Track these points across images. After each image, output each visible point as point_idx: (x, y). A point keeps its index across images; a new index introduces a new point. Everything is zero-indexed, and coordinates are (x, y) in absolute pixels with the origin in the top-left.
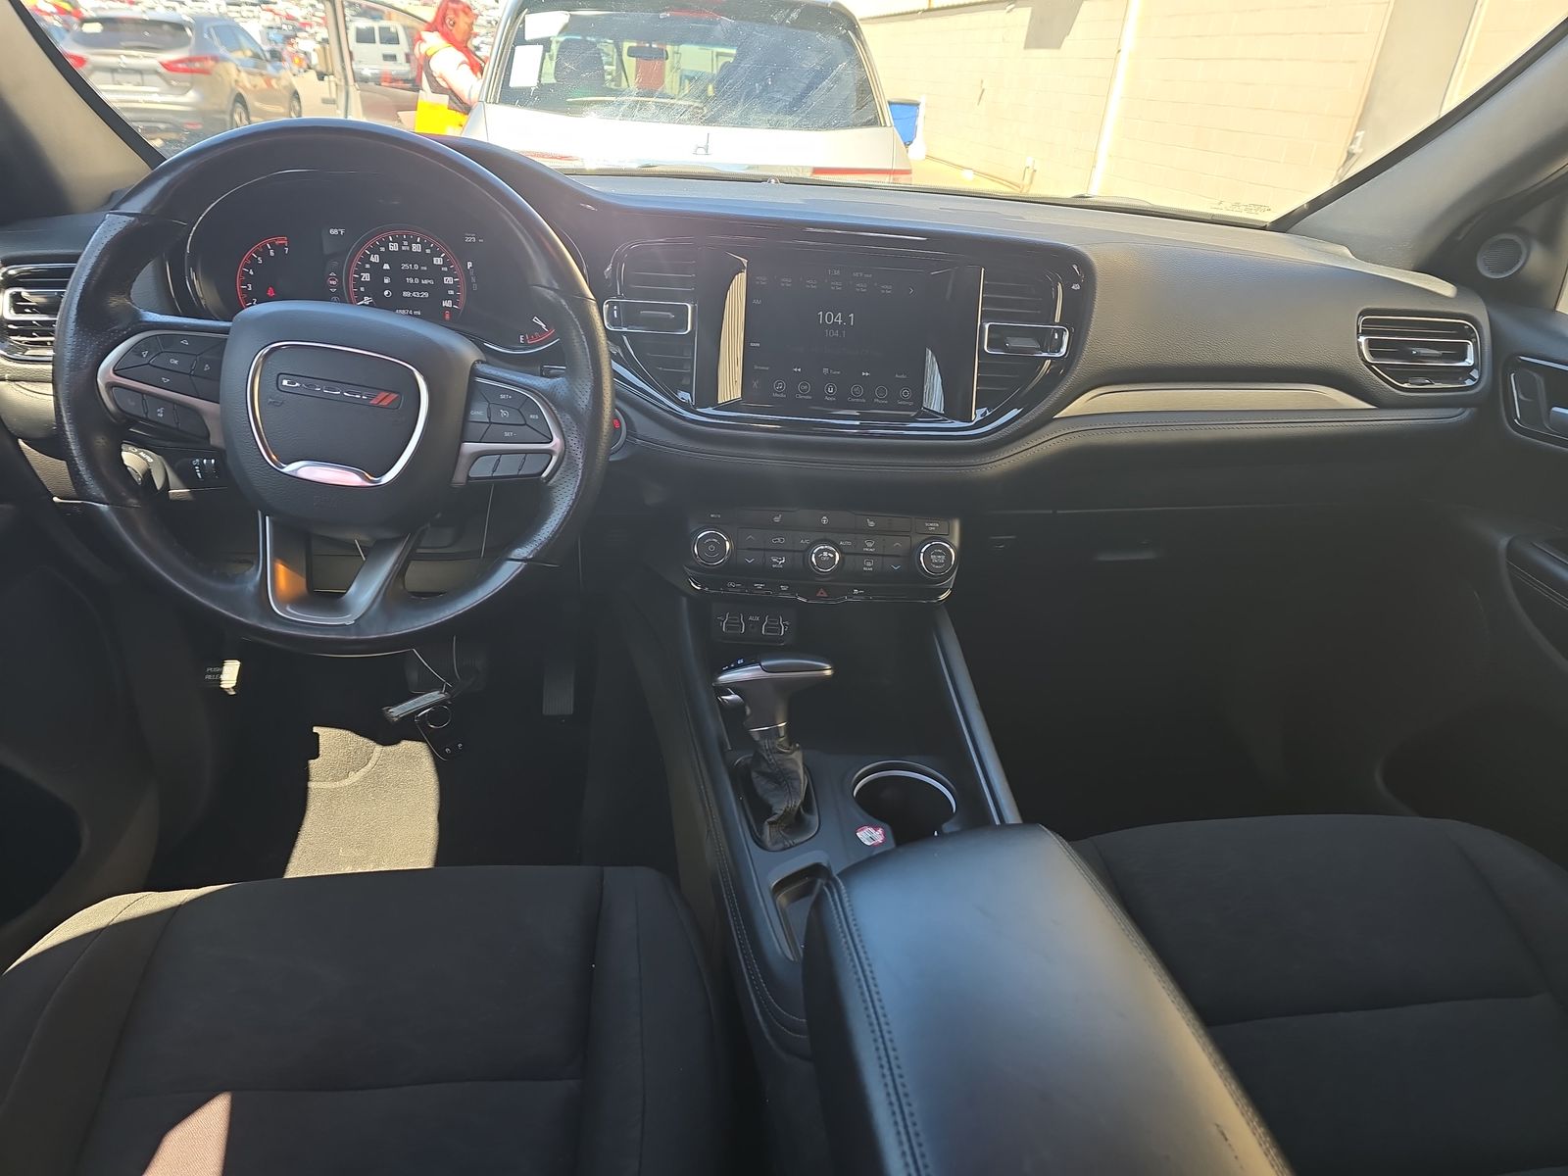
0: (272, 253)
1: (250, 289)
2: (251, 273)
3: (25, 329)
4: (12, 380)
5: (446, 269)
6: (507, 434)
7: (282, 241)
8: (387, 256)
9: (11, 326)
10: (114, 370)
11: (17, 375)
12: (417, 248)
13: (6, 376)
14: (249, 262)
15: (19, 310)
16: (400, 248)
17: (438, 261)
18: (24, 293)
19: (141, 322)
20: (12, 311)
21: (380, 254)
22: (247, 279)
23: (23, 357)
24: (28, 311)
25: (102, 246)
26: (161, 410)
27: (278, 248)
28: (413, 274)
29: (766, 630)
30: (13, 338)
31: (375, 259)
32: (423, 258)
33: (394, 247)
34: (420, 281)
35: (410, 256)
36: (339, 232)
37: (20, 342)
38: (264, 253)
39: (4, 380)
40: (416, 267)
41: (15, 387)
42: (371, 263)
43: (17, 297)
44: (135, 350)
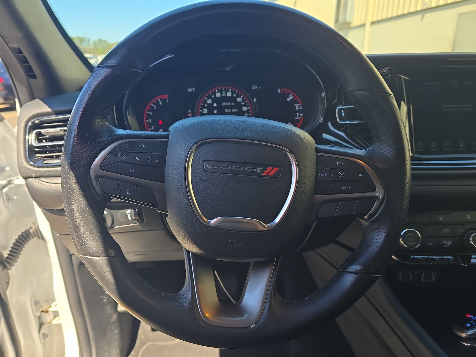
0: (161, 103)
1: (150, 122)
2: (151, 114)
3: (43, 150)
4: (36, 177)
5: (243, 103)
6: (344, 188)
7: (165, 96)
8: (215, 100)
9: (36, 149)
10: (100, 167)
11: (39, 174)
12: (229, 94)
13: (34, 175)
14: (150, 108)
15: (40, 141)
16: (221, 95)
17: (239, 100)
18: (43, 131)
19: (116, 135)
20: (36, 142)
21: (212, 99)
22: (149, 117)
23: (42, 165)
24: (44, 141)
25: (93, 88)
26: (129, 190)
27: (164, 101)
28: (227, 107)
29: (424, 278)
30: (37, 155)
31: (209, 101)
32: (232, 99)
33: (218, 95)
34: (231, 111)
35: (226, 99)
36: (192, 90)
37: (41, 157)
38: (157, 103)
39: (32, 177)
40: (229, 104)
41: (38, 181)
42: (208, 104)
43: (39, 134)
44: (113, 153)
